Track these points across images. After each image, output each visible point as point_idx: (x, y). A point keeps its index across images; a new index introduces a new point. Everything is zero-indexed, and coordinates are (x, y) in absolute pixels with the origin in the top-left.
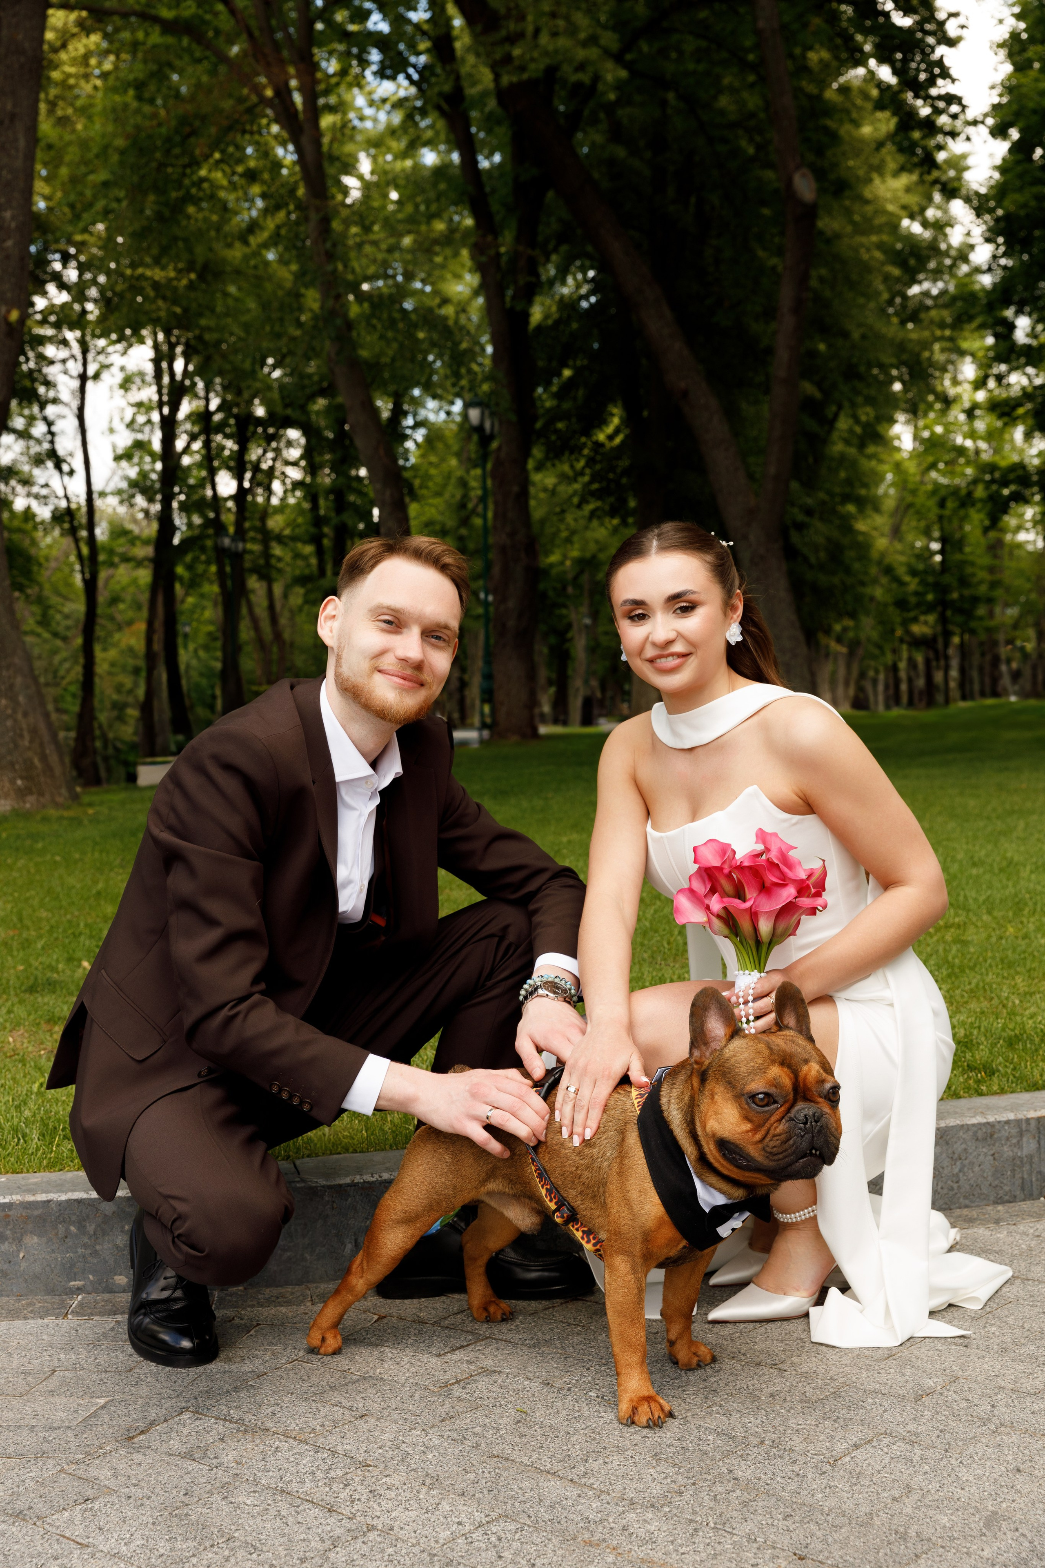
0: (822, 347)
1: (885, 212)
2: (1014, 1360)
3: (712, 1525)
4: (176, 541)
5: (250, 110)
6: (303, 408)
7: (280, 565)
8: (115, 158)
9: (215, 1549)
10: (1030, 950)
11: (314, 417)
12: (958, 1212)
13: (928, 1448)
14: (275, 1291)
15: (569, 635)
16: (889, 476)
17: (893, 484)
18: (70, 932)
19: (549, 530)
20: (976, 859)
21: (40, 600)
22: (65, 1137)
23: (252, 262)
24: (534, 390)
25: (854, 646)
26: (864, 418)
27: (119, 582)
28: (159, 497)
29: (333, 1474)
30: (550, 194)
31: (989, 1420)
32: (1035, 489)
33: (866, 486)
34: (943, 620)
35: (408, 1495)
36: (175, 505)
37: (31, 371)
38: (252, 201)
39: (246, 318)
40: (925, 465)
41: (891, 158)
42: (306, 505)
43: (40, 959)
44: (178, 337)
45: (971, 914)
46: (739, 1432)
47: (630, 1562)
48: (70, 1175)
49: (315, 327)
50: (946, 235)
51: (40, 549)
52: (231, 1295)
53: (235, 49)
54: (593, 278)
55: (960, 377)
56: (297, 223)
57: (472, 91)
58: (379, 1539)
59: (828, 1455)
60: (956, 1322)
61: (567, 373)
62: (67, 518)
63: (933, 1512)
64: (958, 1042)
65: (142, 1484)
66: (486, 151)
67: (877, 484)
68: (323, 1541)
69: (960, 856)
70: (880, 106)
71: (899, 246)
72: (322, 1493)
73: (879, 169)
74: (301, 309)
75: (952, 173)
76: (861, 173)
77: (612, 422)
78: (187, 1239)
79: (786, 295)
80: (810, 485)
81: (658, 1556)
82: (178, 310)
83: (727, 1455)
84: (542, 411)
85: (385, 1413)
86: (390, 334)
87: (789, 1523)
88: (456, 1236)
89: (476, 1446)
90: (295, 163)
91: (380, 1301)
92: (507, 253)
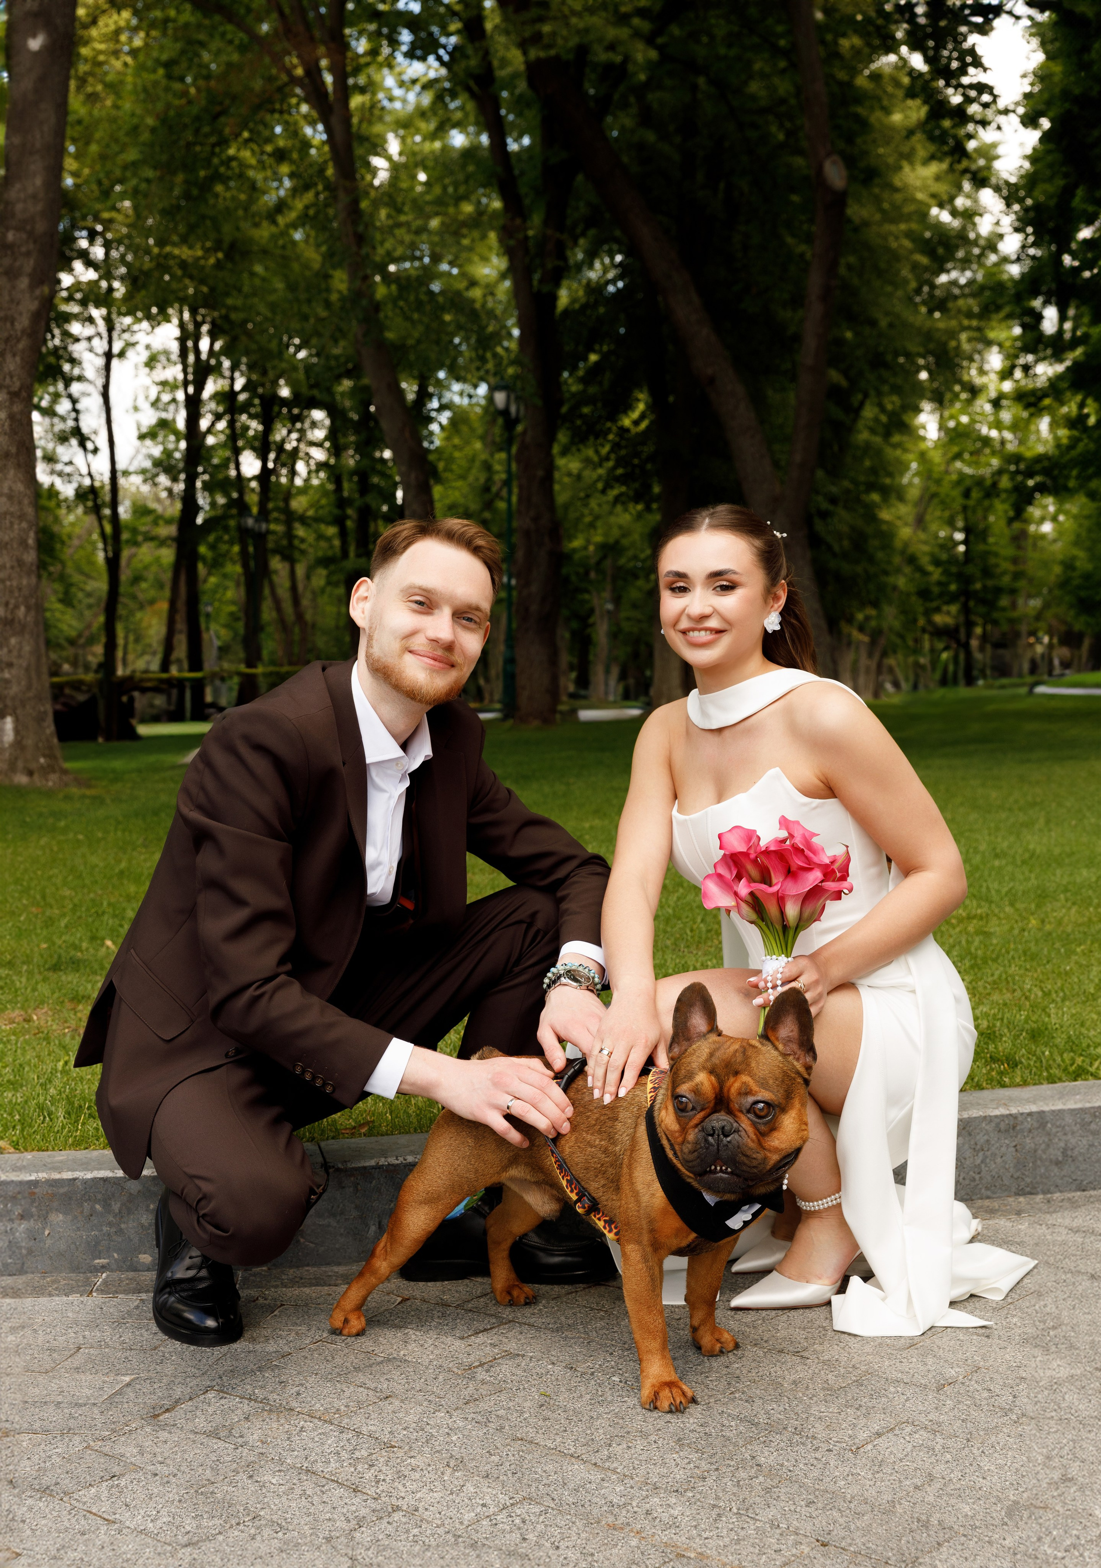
0: (849, 335)
1: (914, 200)
3: (735, 1510)
4: (199, 520)
5: (280, 89)
6: (329, 391)
7: (303, 546)
8: (145, 136)
9: (241, 1527)
11: (339, 398)
12: (979, 1203)
13: (950, 1437)
14: (299, 1272)
15: (591, 620)
16: (914, 465)
17: (917, 474)
18: (93, 910)
19: (572, 515)
20: (998, 851)
21: (62, 578)
22: (91, 1116)
23: (281, 242)
24: (560, 375)
25: (876, 635)
26: (889, 407)
27: (141, 561)
28: (183, 476)
29: (357, 1454)
30: (580, 178)
31: (1011, 1410)
33: (890, 475)
34: (966, 610)
35: (432, 1476)
36: (199, 484)
37: (56, 348)
38: (280, 181)
39: (272, 298)
40: (950, 455)
41: (921, 147)
42: (330, 487)
43: (63, 938)
44: (204, 316)
45: (992, 906)
46: (762, 1419)
47: (653, 1546)
48: (95, 1154)
49: (342, 308)
50: (974, 224)
51: (63, 526)
52: (255, 1275)
53: (265, 27)
54: (621, 262)
55: (986, 367)
56: (326, 203)
57: (501, 74)
58: (404, 1520)
59: (850, 1443)
60: (977, 1312)
61: (593, 357)
62: (91, 497)
63: (954, 1501)
64: (981, 1034)
65: (168, 1461)
66: (515, 134)
67: (902, 474)
68: (348, 1521)
69: (983, 847)
70: (911, 94)
71: (928, 235)
72: (347, 1473)
73: (909, 157)
74: (328, 290)
75: (982, 162)
76: (891, 160)
77: (637, 407)
78: (212, 1219)
79: (815, 282)
80: (834, 473)
81: (681, 1540)
82: (205, 289)
83: (749, 1441)
84: (567, 395)
85: (410, 1395)
86: (416, 316)
87: (811, 1509)
88: (480, 1221)
89: (500, 1429)
90: (323, 143)
91: (403, 1284)
92: (534, 236)
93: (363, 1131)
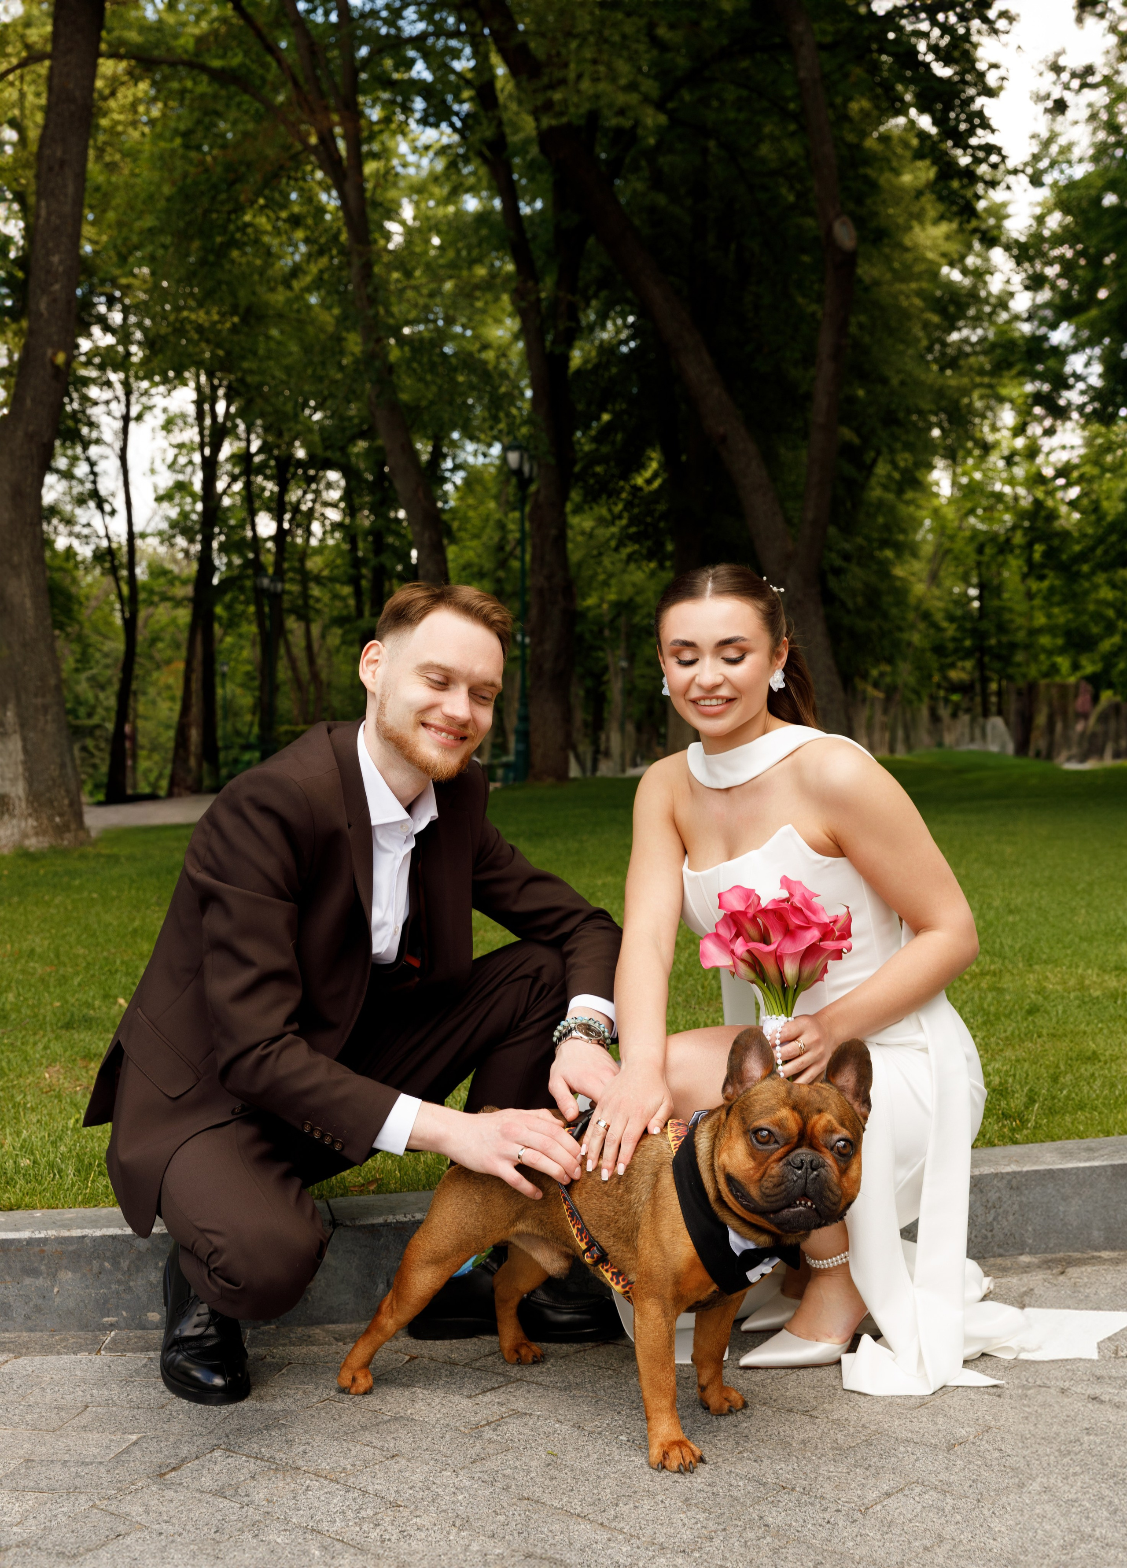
0: (861, 393)
1: (924, 259)
4: (215, 581)
5: (295, 158)
6: (343, 450)
7: (318, 606)
8: (162, 205)
11: (353, 459)
12: (992, 1261)
13: (960, 1498)
14: (307, 1330)
15: (605, 678)
16: (928, 523)
17: (931, 530)
18: (106, 969)
19: (586, 573)
20: (1012, 907)
21: (80, 638)
22: (100, 1173)
23: (296, 306)
24: (572, 434)
25: (891, 691)
26: (902, 464)
27: (158, 621)
28: (199, 537)
29: (363, 1514)
30: (591, 241)
31: (1022, 1470)
33: (904, 531)
34: (981, 666)
35: (439, 1536)
36: (215, 545)
37: (74, 412)
38: (296, 246)
39: (287, 361)
40: (963, 511)
41: (931, 207)
42: (345, 547)
43: (76, 996)
44: (220, 380)
45: (1006, 962)
46: (770, 1479)
48: (105, 1211)
49: (356, 370)
50: (985, 283)
51: (80, 587)
52: (263, 1333)
53: (281, 98)
54: (633, 324)
55: (999, 424)
56: (340, 268)
57: (514, 139)
59: (859, 1503)
61: (606, 417)
62: (108, 558)
65: (173, 1520)
66: (528, 198)
67: (915, 531)
69: (997, 903)
70: (919, 155)
71: (938, 293)
72: (352, 1532)
73: (919, 217)
74: (342, 353)
75: (992, 221)
76: (901, 220)
77: (650, 466)
79: (825, 342)
80: (847, 530)
82: (221, 353)
83: (757, 1501)
84: (580, 455)
85: (416, 1453)
86: (429, 377)
88: (488, 1278)
89: (507, 1488)
90: (338, 209)
91: (411, 1342)
92: (547, 298)
93: (372, 1188)
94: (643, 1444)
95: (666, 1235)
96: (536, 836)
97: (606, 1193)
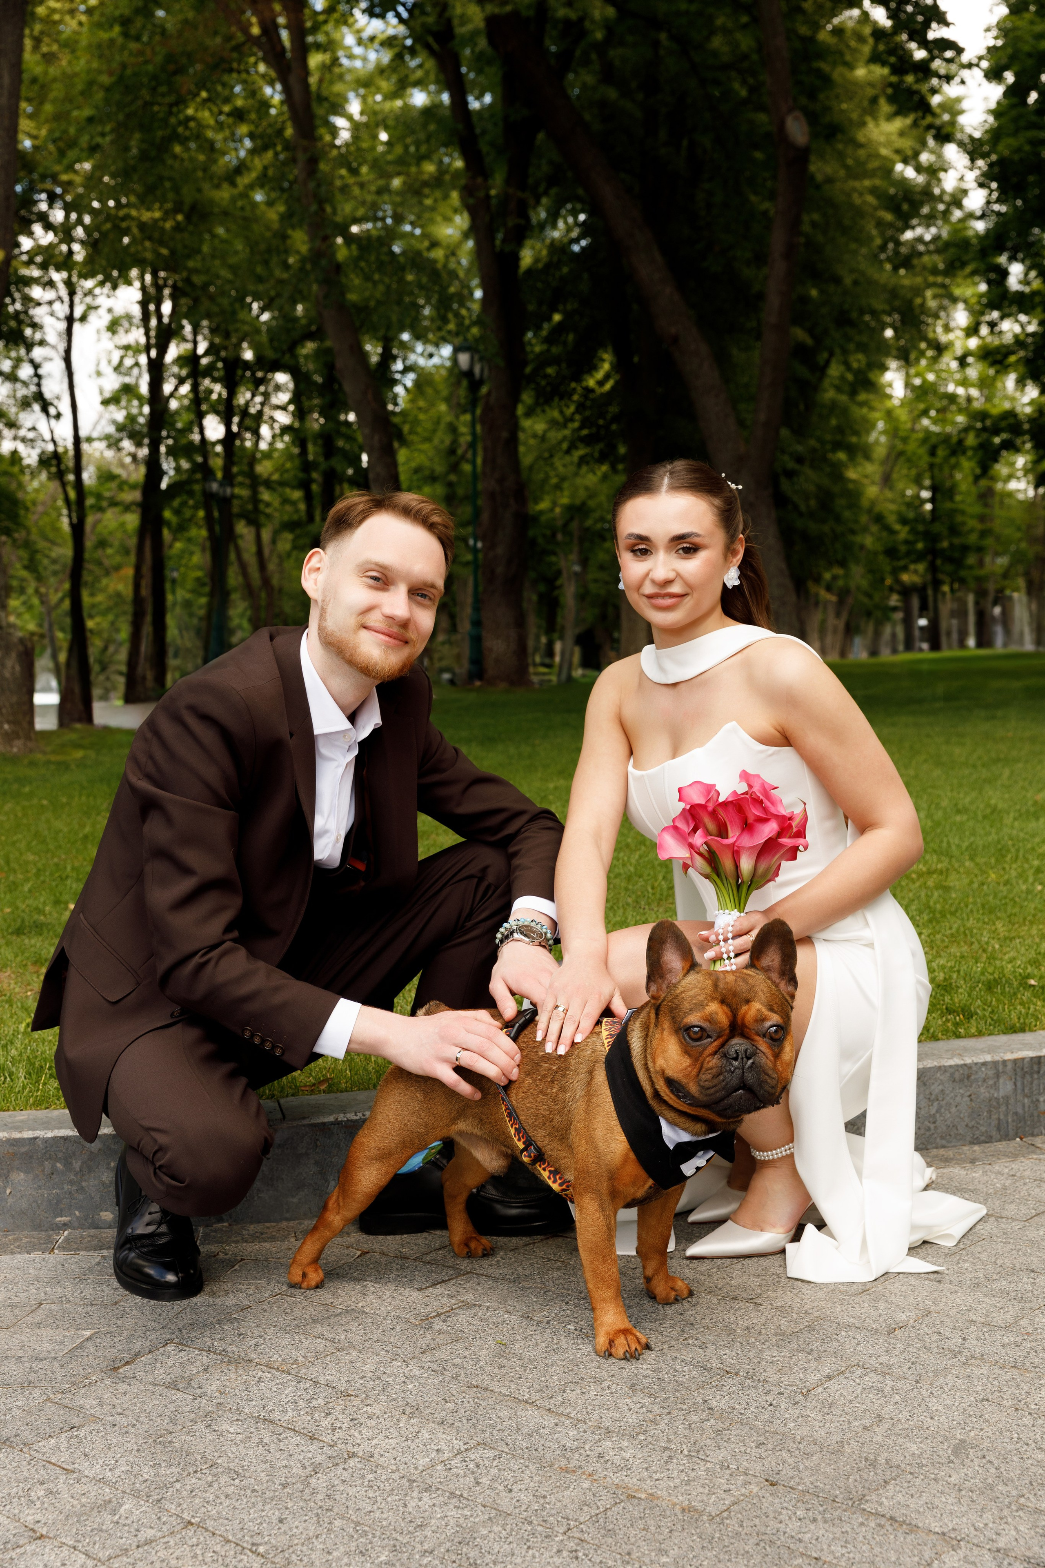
0: (814, 293)
1: (878, 156)
2: (985, 1295)
3: (686, 1452)
4: (164, 485)
5: (238, 48)
6: (295, 356)
7: (268, 511)
8: (99, 95)
9: (199, 1475)
10: (1011, 896)
11: (302, 360)
12: (934, 1152)
13: (899, 1379)
14: (259, 1227)
15: (558, 583)
16: (881, 425)
17: (884, 432)
18: (57, 875)
19: (539, 476)
20: (960, 806)
21: (27, 544)
22: (51, 1076)
23: (240, 204)
24: (523, 334)
25: (843, 594)
26: (855, 365)
27: (106, 527)
28: (146, 441)
29: (314, 1403)
30: (541, 136)
31: (960, 1352)
32: (1027, 437)
33: (857, 433)
34: (933, 569)
35: (388, 1423)
36: (163, 449)
37: (17, 313)
38: (240, 141)
39: (232, 260)
40: (916, 413)
41: (885, 104)
42: (296, 451)
43: (27, 902)
44: (165, 279)
45: (954, 860)
46: (715, 1364)
47: (605, 1488)
48: (56, 1113)
49: (302, 269)
50: (939, 180)
51: (26, 493)
52: (216, 1231)
54: (585, 221)
55: (952, 324)
56: (284, 163)
57: (461, 30)
58: (359, 1466)
59: (801, 1386)
60: (930, 1258)
61: (557, 317)
62: (54, 462)
63: (903, 1440)
65: (127, 1412)
66: (477, 92)
67: (868, 432)
68: (305, 1468)
69: (945, 803)
71: (892, 191)
72: (303, 1421)
73: (873, 113)
74: (288, 251)
75: (946, 117)
76: (854, 116)
77: (602, 367)
78: (168, 1170)
79: (777, 240)
80: (800, 432)
81: (632, 1482)
82: (165, 251)
83: (702, 1386)
84: (531, 356)
85: (367, 1345)
86: (377, 276)
87: (761, 1450)
88: (438, 1174)
89: (456, 1377)
90: (282, 102)
91: (363, 1237)
92: (497, 196)
93: (323, 1087)
94: (589, 1335)
95: (599, 1133)
96: (488, 741)
97: (541, 1091)
